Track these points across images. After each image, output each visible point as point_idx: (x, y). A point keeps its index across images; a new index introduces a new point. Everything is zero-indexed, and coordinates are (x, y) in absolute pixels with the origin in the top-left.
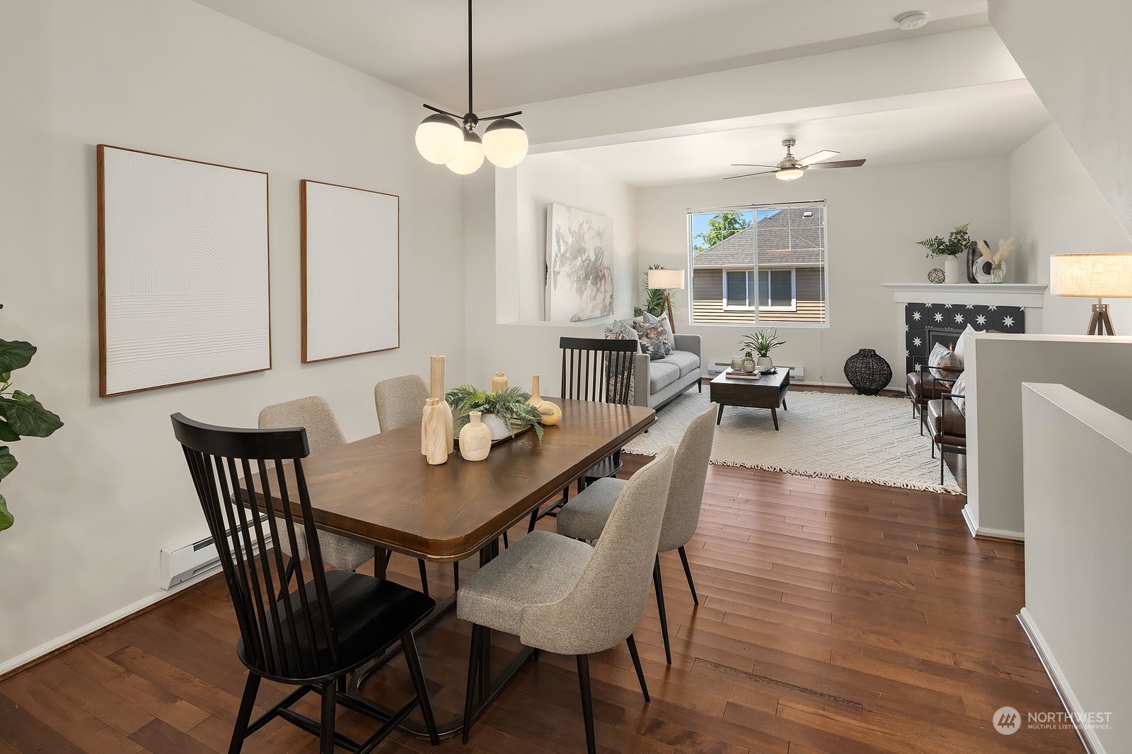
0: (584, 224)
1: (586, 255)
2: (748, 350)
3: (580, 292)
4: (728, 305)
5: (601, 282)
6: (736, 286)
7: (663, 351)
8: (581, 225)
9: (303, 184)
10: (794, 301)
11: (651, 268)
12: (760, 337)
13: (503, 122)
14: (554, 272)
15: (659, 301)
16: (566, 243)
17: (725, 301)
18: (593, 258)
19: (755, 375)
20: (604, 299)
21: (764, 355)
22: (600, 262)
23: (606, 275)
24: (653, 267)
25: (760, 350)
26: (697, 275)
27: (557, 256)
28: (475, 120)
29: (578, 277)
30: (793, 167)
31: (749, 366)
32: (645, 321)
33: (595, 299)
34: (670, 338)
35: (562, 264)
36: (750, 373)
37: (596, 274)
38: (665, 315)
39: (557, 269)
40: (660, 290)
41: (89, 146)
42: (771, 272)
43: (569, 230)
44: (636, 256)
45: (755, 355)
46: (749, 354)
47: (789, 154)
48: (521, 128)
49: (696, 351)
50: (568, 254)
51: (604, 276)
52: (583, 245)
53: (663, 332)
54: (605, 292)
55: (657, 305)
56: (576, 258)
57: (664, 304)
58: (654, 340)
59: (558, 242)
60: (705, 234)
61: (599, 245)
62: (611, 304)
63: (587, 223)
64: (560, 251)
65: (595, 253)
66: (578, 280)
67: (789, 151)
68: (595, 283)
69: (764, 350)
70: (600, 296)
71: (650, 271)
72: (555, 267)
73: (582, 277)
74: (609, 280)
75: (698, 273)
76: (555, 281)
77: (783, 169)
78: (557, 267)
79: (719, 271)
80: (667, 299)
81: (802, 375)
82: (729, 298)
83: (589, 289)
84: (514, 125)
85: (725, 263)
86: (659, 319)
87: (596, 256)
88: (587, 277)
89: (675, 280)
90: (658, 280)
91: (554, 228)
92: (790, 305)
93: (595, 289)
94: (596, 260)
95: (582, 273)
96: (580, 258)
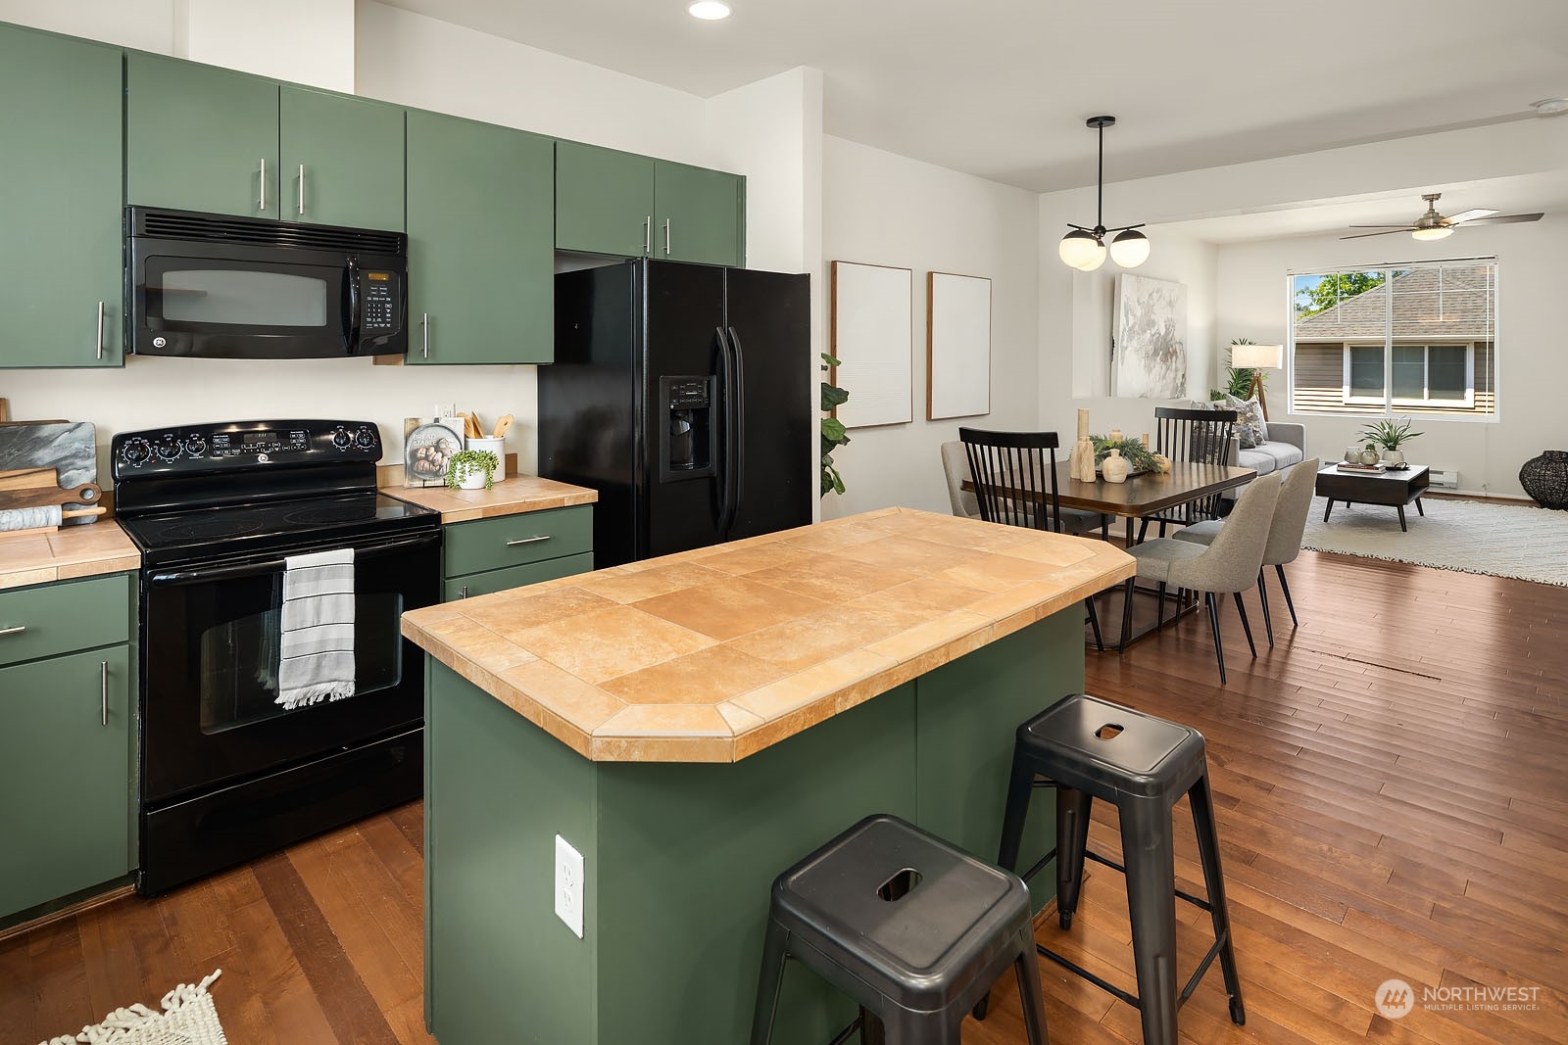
0: (1155, 294)
1: (1156, 328)
2: (1370, 441)
3: (1149, 369)
4: (1352, 395)
5: (1171, 358)
6: (1366, 366)
7: (1252, 439)
8: (1150, 295)
9: (930, 275)
10: (1470, 392)
11: (1235, 343)
12: (1386, 426)
13: (1129, 234)
14: (1122, 347)
15: (1246, 382)
16: (1135, 316)
17: (1346, 389)
18: (1163, 332)
19: (1377, 469)
20: (1175, 379)
21: (1392, 448)
22: (1170, 336)
23: (1178, 351)
24: (1239, 342)
25: (1385, 442)
26: (1300, 351)
27: (1125, 329)
28: (1104, 231)
29: (1147, 353)
30: (1437, 225)
31: (1369, 459)
32: (1228, 405)
33: (1164, 378)
34: (1262, 427)
35: (1130, 339)
36: (1370, 466)
37: (1167, 350)
38: (1255, 398)
39: (1125, 344)
40: (1246, 370)
41: (827, 262)
42: (1429, 347)
43: (1138, 301)
44: (1215, 329)
45: (1379, 447)
46: (1371, 447)
47: (1432, 210)
48: (1144, 237)
49: (1299, 444)
50: (1136, 328)
51: (1175, 352)
52: (1153, 317)
53: (1253, 418)
54: (1176, 371)
55: (1242, 388)
56: (1145, 331)
57: (1253, 388)
58: (1241, 427)
59: (1126, 315)
60: (1313, 288)
61: (1170, 316)
62: (1182, 384)
63: (1157, 292)
64: (1128, 324)
65: (1166, 326)
66: (1147, 356)
67: (1431, 205)
68: (1165, 360)
69: (1392, 443)
70: (1171, 375)
71: (1234, 347)
72: (1122, 340)
73: (1151, 353)
74: (1180, 356)
75: (1302, 348)
76: (1123, 358)
77: (1423, 227)
78: (1125, 342)
79: (1339, 346)
80: (1258, 381)
81: (1455, 481)
82: (1354, 385)
83: (1158, 367)
84: (1139, 235)
85: (1348, 334)
86: (1247, 403)
87: (1167, 329)
88: (1156, 353)
89: (1269, 357)
90: (1245, 357)
91: (1123, 300)
92: (1463, 398)
93: (1164, 367)
94: (1167, 333)
95: (1151, 348)
96: (1149, 332)
